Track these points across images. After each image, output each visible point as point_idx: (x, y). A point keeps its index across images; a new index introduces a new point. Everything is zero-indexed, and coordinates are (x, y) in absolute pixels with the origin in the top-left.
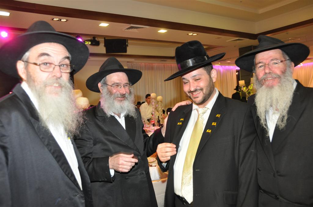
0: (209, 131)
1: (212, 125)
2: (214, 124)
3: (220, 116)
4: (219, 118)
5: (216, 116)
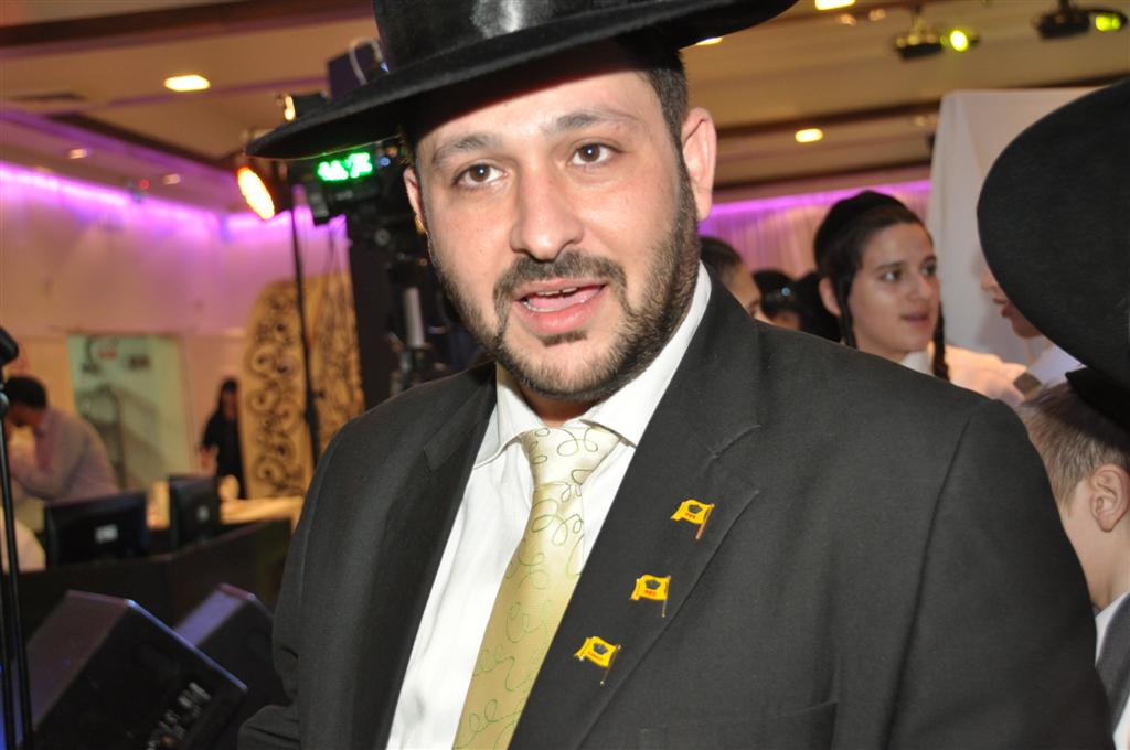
0: (600, 650)
1: (635, 596)
2: (651, 588)
3: (713, 519)
4: (698, 537)
5: (677, 516)
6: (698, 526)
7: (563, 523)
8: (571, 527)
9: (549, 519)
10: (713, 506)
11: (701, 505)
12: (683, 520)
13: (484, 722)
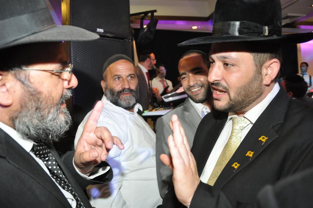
0: (236, 165)
1: (246, 155)
2: (250, 154)
3: (267, 141)
4: (262, 144)
5: (260, 139)
6: (263, 142)
7: (237, 138)
8: (238, 139)
9: (234, 136)
10: (268, 138)
11: (265, 137)
12: (261, 140)
13: (215, 176)
